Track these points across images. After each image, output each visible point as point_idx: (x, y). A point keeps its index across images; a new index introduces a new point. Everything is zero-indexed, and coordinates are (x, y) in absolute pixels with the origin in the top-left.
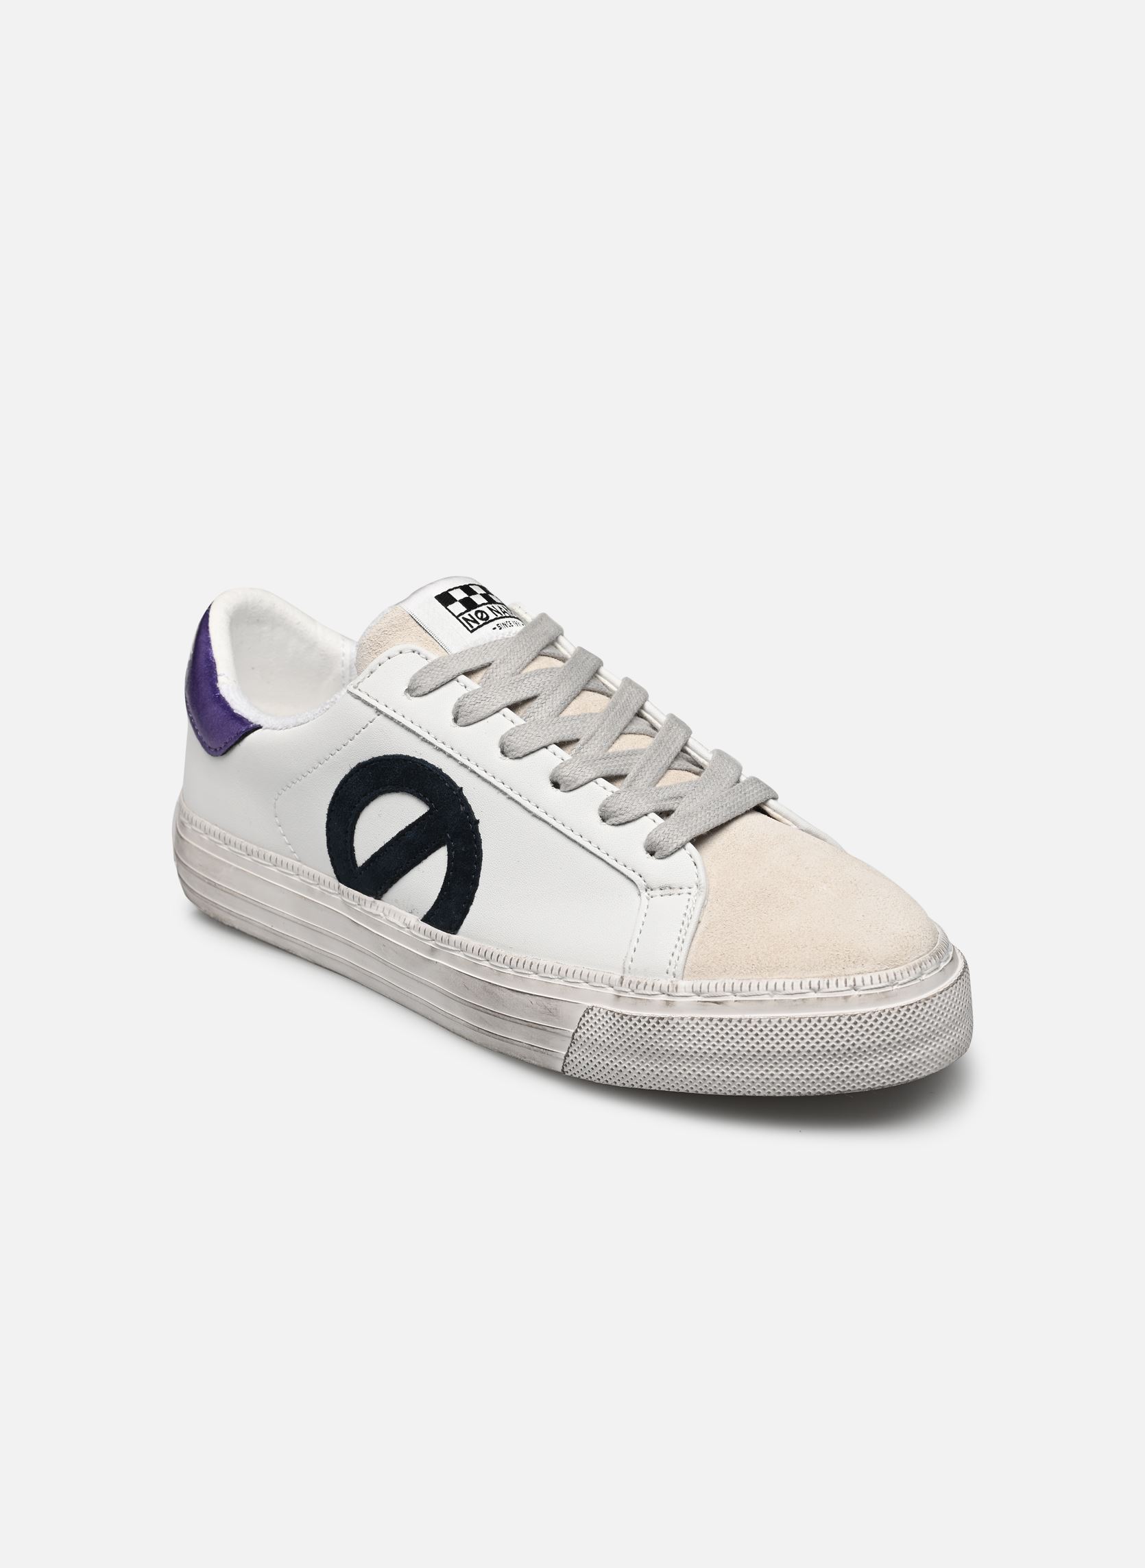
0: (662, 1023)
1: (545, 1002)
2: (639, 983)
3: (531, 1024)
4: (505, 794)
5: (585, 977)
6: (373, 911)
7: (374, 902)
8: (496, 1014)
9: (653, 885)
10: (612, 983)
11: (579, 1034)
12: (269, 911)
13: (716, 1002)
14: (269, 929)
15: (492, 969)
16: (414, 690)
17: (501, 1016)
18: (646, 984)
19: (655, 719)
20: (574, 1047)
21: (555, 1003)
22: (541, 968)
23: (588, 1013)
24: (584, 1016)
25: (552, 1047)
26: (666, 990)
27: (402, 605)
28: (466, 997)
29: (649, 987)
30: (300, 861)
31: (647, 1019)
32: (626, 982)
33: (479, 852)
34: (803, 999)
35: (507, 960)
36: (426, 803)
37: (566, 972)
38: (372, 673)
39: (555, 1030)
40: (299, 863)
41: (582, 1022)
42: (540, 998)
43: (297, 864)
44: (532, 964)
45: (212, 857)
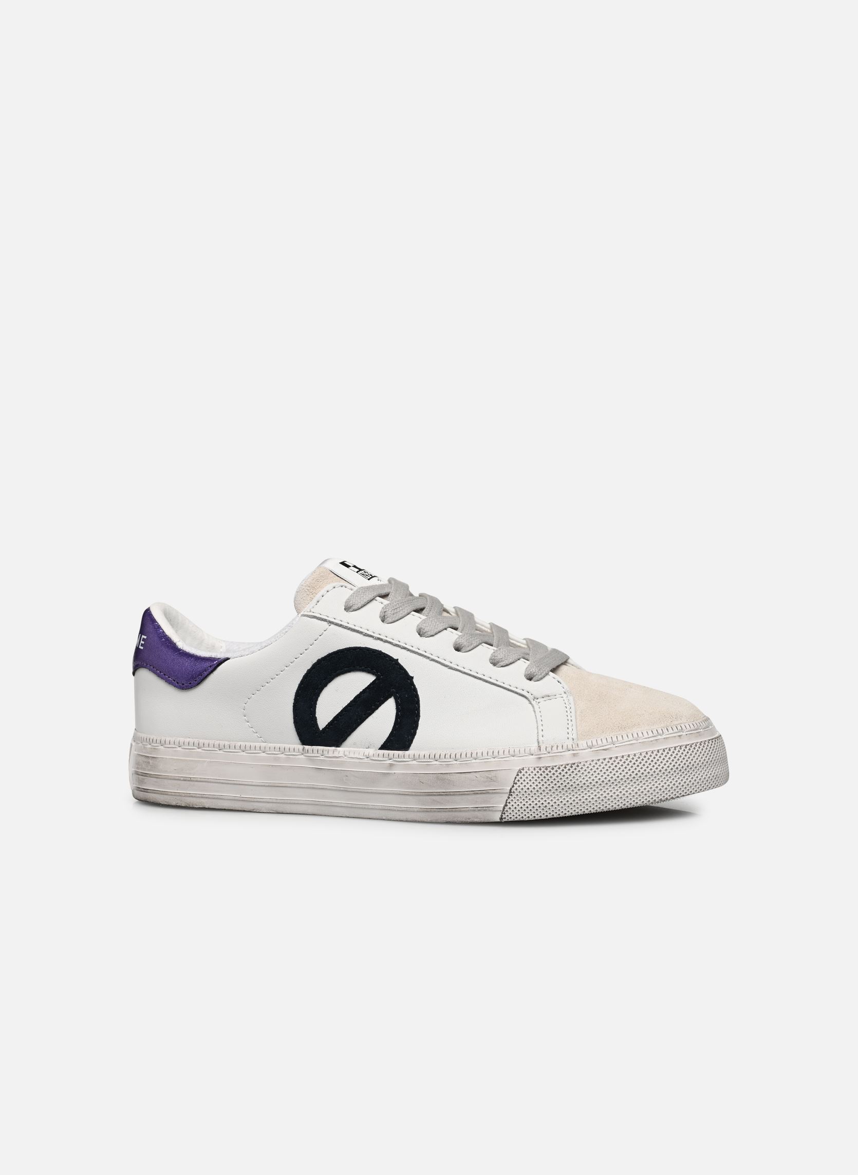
0: (574, 767)
1: (487, 774)
2: (552, 747)
3: (476, 792)
4: (428, 658)
5: (512, 752)
6: (336, 754)
7: (336, 749)
8: (448, 793)
9: (537, 696)
10: (532, 752)
11: (515, 788)
12: (240, 784)
13: (604, 750)
14: (239, 799)
15: (441, 764)
16: (350, 607)
17: (451, 793)
18: (557, 746)
19: (483, 626)
20: (511, 798)
21: (495, 772)
22: (480, 754)
23: (521, 772)
24: (518, 775)
25: (493, 804)
26: (571, 747)
27: (323, 565)
28: (421, 789)
29: (560, 748)
30: (266, 742)
31: (564, 766)
32: (543, 748)
33: (417, 696)
34: (656, 740)
35: (453, 756)
36: (373, 674)
37: (498, 753)
38: (318, 602)
39: (495, 791)
40: (265, 744)
41: (517, 779)
42: (483, 773)
43: (263, 745)
44: (472, 753)
45: (186, 760)
